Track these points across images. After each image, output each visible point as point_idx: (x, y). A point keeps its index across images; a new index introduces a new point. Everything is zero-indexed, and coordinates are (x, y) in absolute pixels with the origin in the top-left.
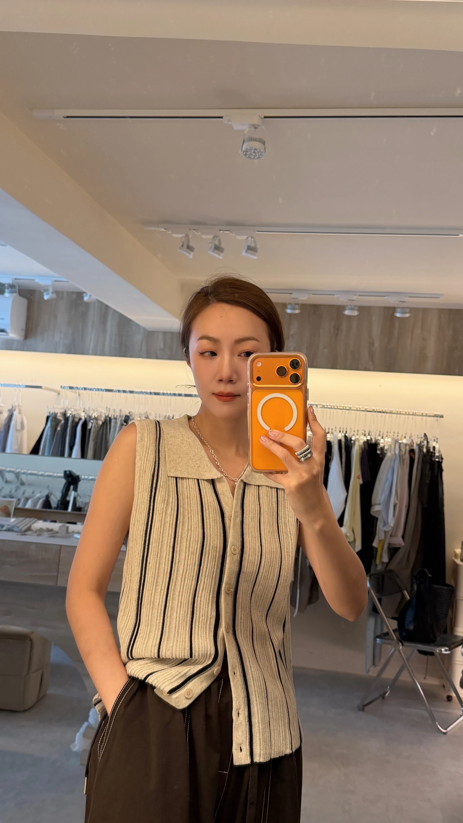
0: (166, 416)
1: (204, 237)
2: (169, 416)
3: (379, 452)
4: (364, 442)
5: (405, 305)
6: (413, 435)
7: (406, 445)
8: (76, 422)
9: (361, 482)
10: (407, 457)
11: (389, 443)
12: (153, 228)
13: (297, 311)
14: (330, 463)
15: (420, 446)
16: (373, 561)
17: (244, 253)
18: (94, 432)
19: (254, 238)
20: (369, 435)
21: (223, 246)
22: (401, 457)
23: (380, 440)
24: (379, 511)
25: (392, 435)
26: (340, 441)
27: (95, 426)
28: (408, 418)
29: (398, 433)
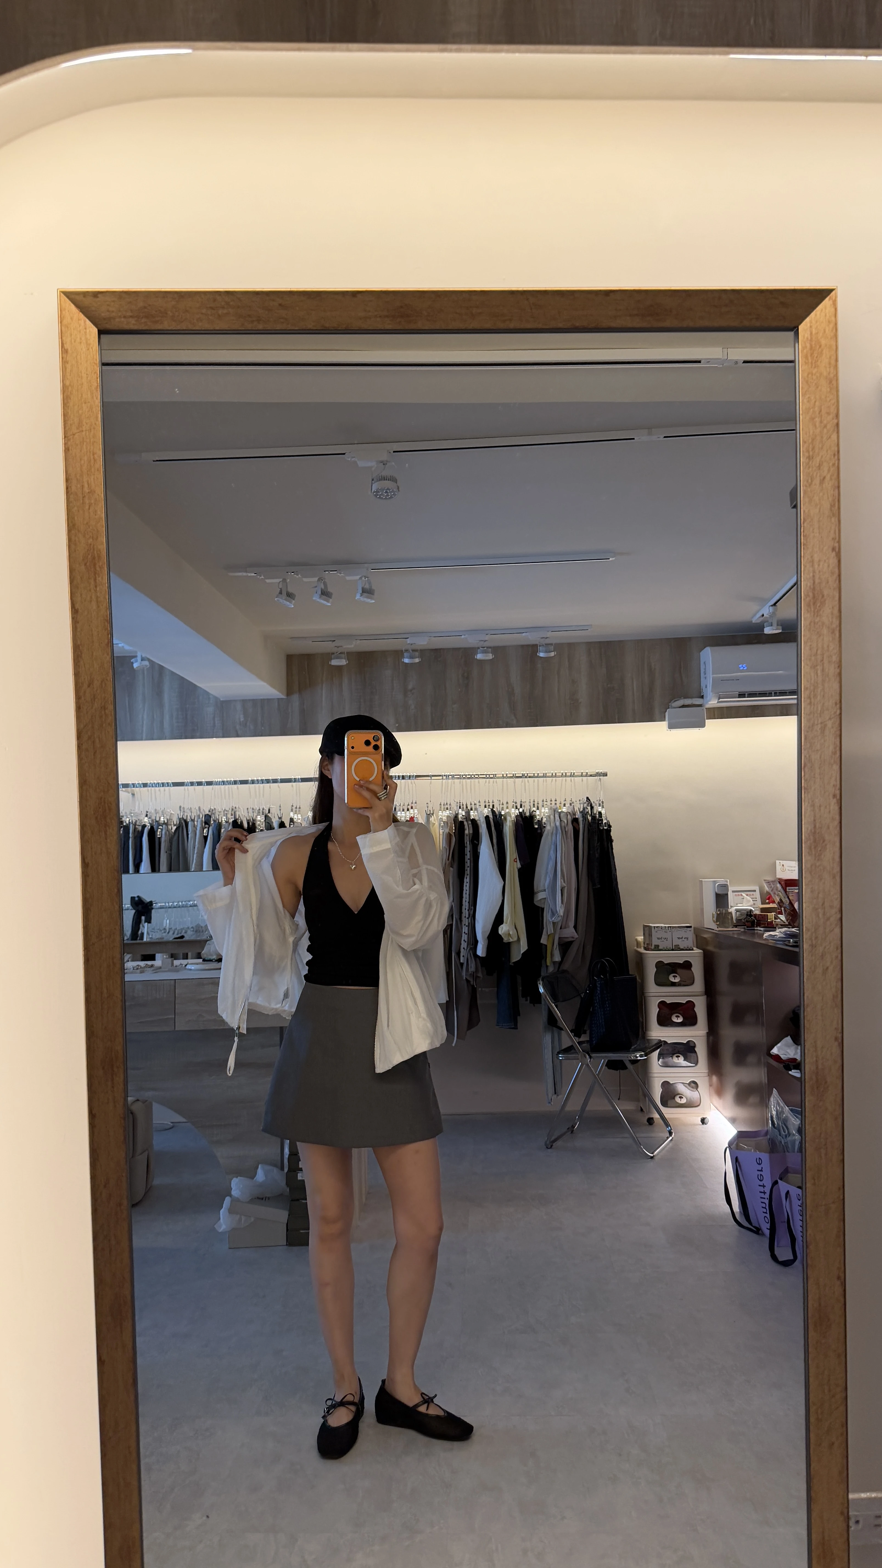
0: (260, 809)
1: (305, 580)
2: (263, 809)
3: (536, 826)
4: (517, 816)
5: (547, 641)
6: (573, 800)
7: (567, 814)
8: (138, 831)
9: (519, 866)
10: (570, 828)
11: (546, 814)
12: (240, 574)
13: (417, 660)
14: (479, 848)
15: (584, 813)
16: (543, 962)
17: (358, 597)
18: (165, 841)
19: (368, 578)
20: (521, 807)
21: (330, 590)
22: (563, 829)
23: (535, 811)
24: (545, 898)
25: (549, 803)
26: (487, 818)
27: (166, 833)
28: (566, 780)
29: (556, 800)
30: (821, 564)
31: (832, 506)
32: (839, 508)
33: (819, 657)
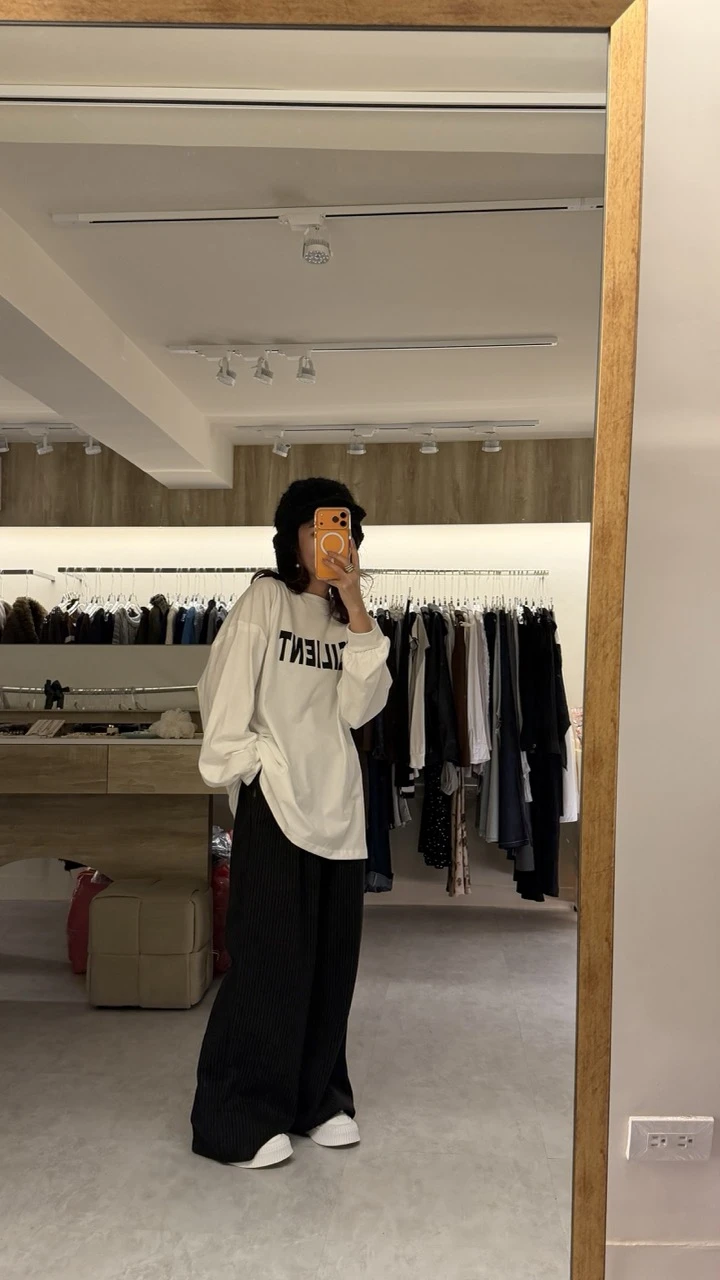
1: (246, 359)
5: (493, 436)
12: (181, 352)
13: (362, 452)
17: (296, 378)
19: (309, 358)
21: (271, 370)
30: (621, 265)
31: (634, 208)
32: (640, 209)
33: (615, 357)
